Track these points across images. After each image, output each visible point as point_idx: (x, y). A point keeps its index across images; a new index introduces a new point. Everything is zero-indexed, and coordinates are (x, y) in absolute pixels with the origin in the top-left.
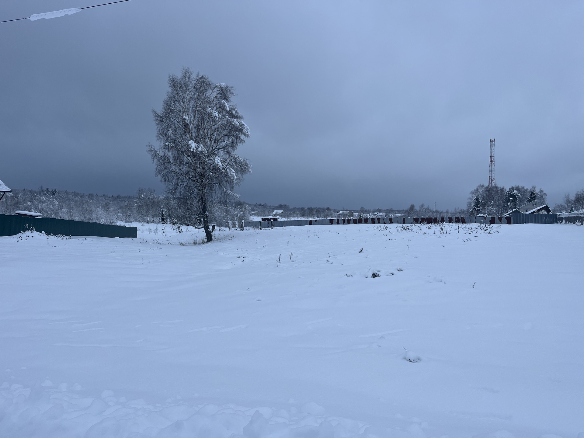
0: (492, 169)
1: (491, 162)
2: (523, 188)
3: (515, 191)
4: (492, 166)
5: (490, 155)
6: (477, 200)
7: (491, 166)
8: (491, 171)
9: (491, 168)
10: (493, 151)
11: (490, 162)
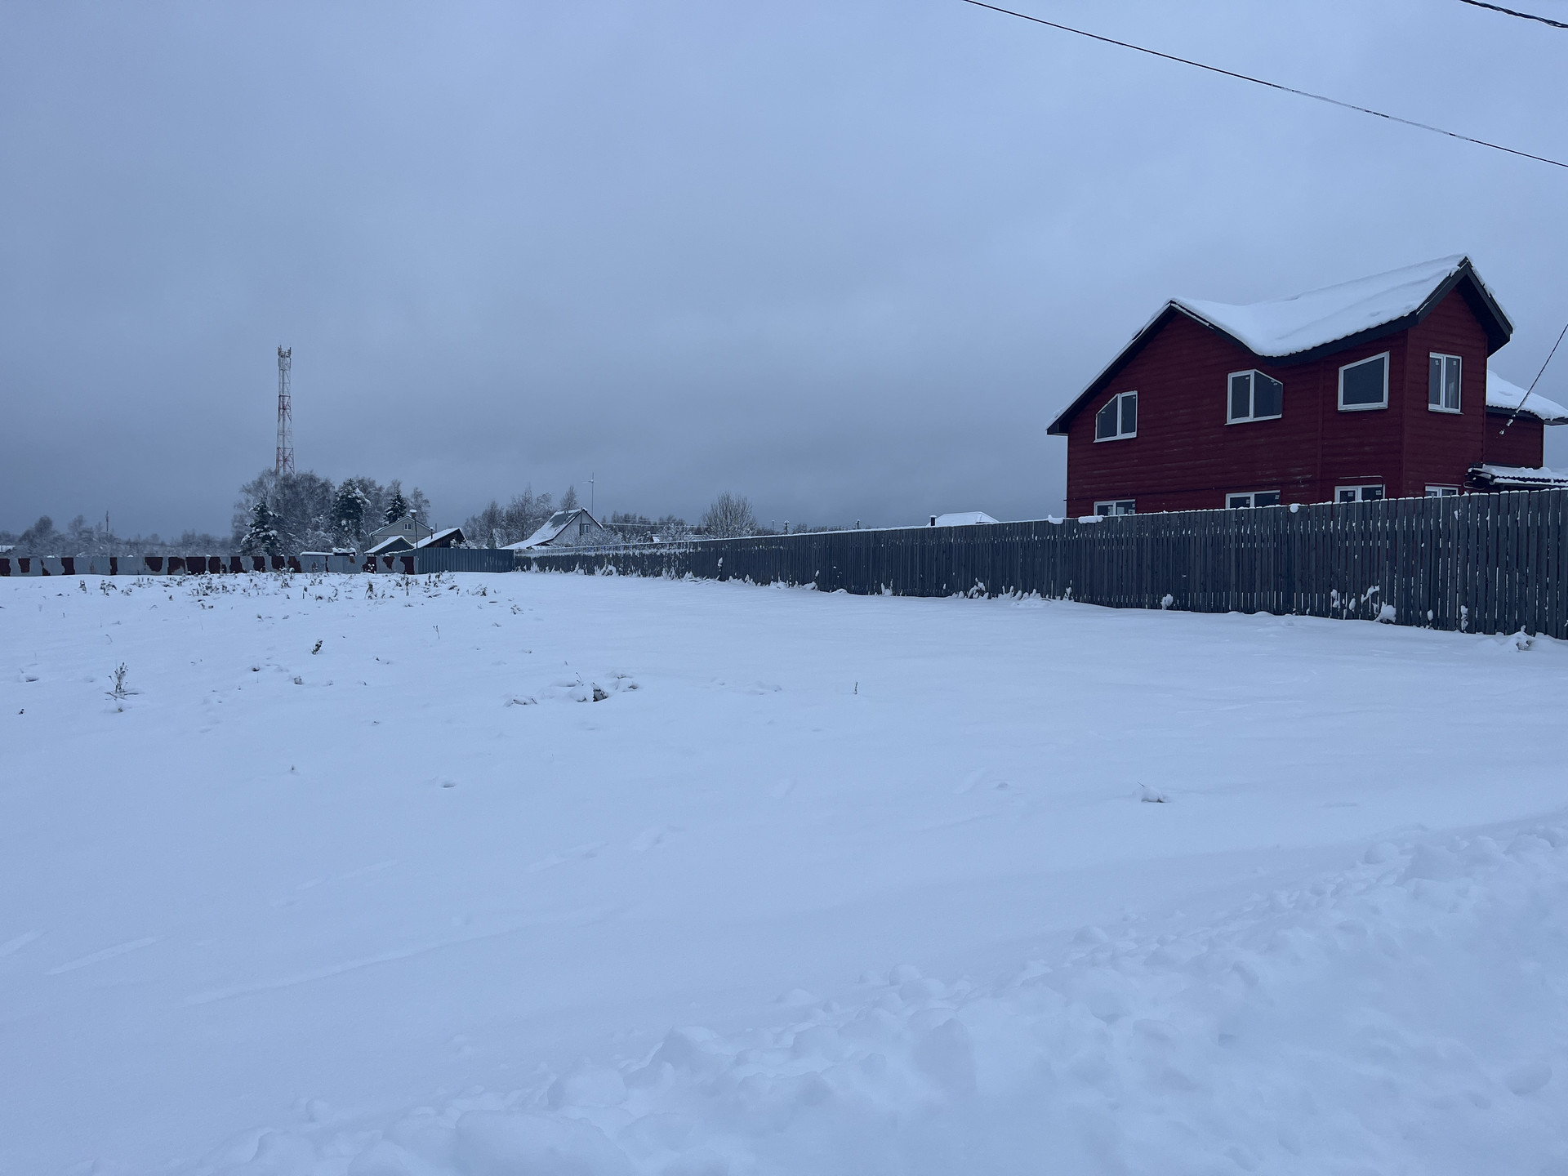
0: (286, 429)
1: (281, 411)
2: (372, 484)
3: (358, 490)
4: (284, 420)
5: (280, 392)
6: (262, 510)
7: (282, 420)
8: (282, 433)
9: (281, 426)
10: (286, 381)
11: (279, 408)
